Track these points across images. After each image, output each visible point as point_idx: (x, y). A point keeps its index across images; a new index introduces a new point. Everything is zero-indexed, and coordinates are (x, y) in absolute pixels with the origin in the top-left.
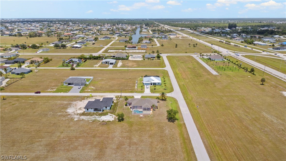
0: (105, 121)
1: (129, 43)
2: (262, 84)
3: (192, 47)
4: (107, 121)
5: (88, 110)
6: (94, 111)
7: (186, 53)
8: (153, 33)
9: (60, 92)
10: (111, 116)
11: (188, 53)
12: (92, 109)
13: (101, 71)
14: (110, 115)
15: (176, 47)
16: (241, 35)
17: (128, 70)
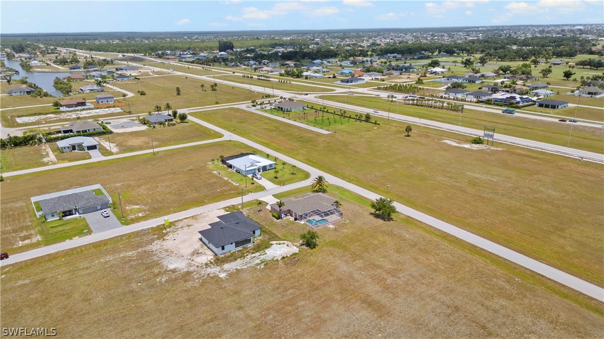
0: (287, 256)
1: (45, 96)
2: (408, 136)
3: (209, 91)
4: (291, 256)
5: (223, 248)
6: (236, 246)
7: (217, 103)
8: (71, 69)
9: (71, 239)
10: (280, 244)
11: (221, 104)
12: (231, 244)
13: (88, 168)
14: (277, 244)
15: (178, 94)
16: (262, 63)
17: (154, 154)
